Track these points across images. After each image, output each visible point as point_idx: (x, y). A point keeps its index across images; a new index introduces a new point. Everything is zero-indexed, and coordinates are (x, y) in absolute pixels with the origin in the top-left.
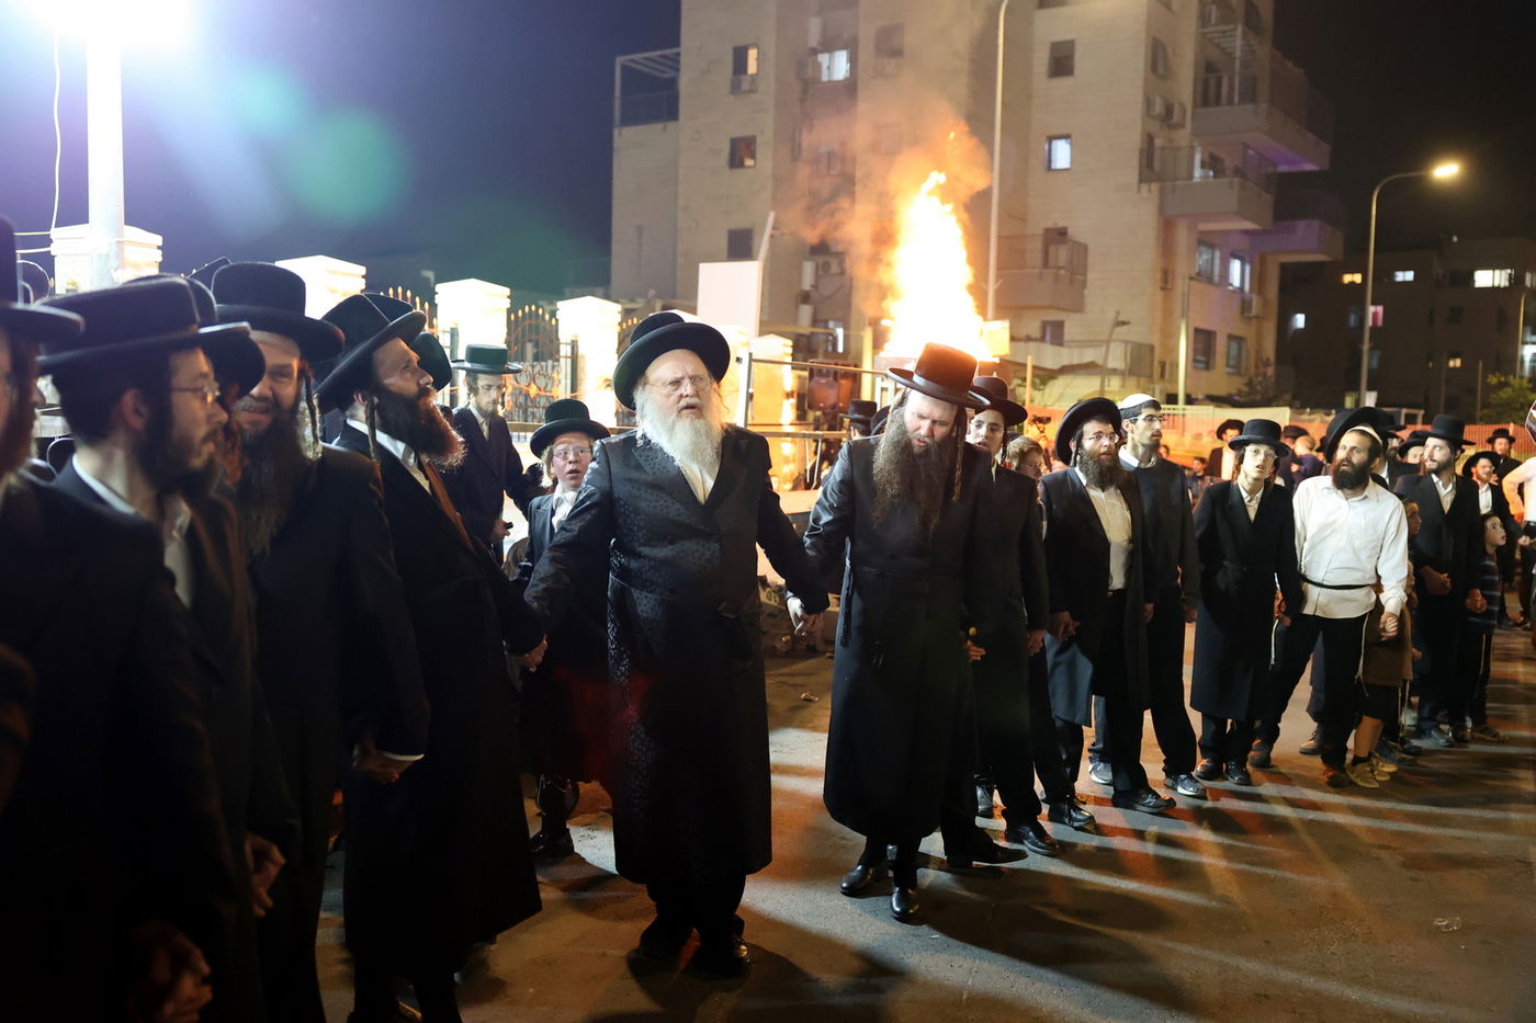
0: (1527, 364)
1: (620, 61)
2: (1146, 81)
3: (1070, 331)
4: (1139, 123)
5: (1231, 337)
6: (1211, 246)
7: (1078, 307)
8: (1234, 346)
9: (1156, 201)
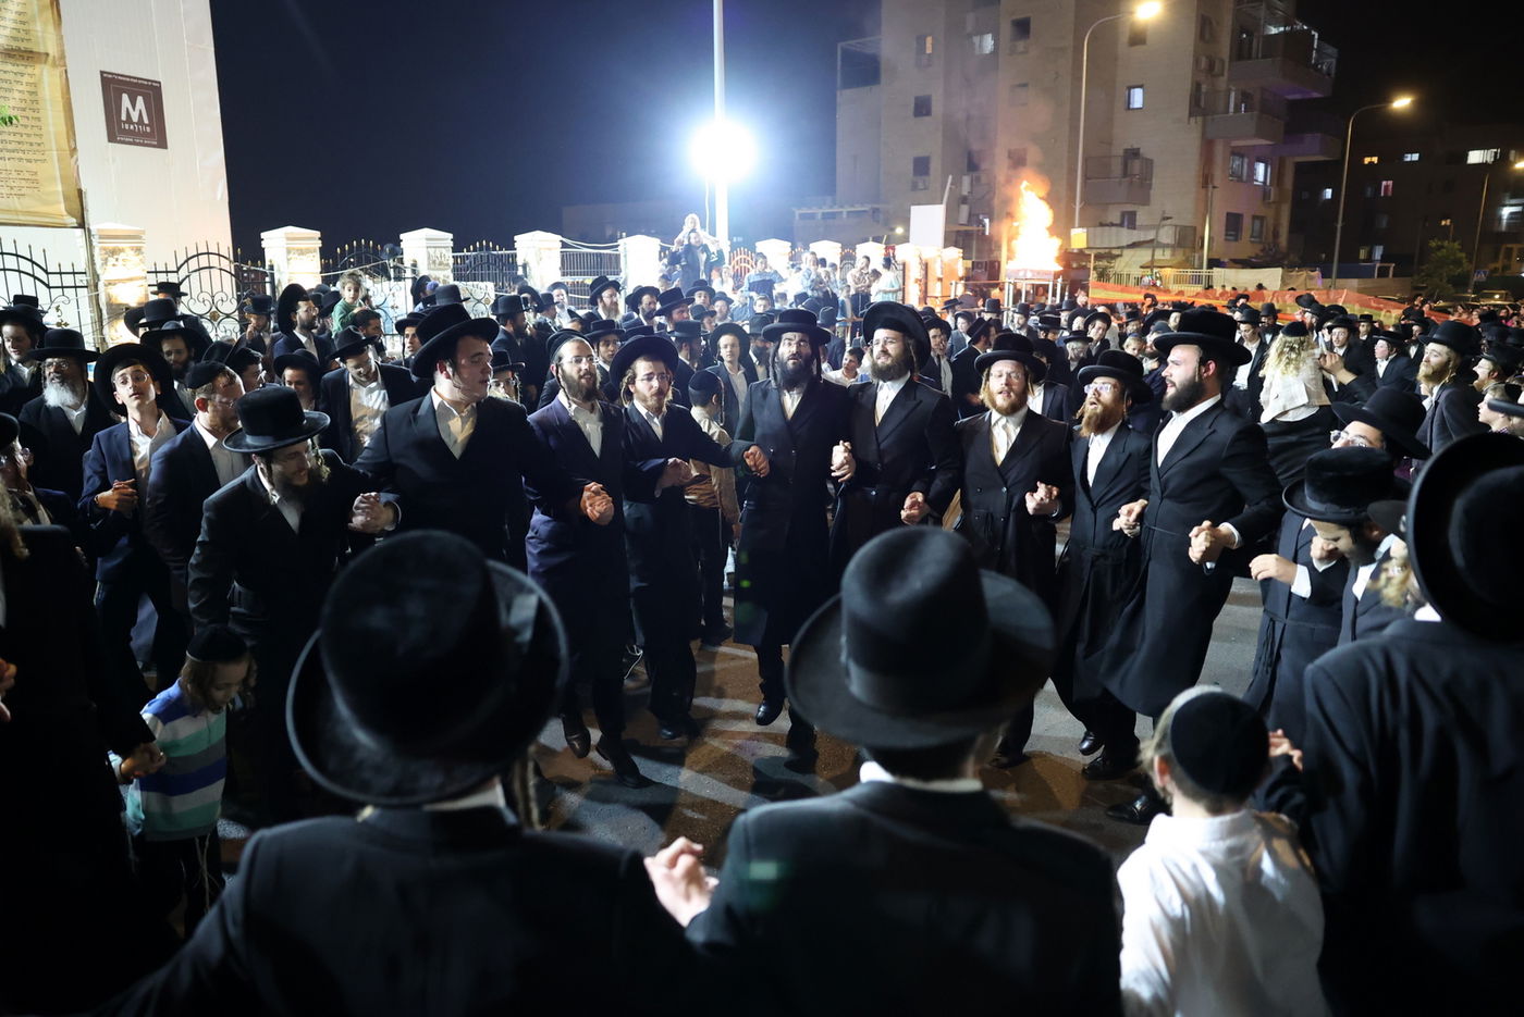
0: (1504, 222)
1: (840, 45)
2: (1195, 46)
3: (1140, 219)
4: (1190, 75)
5: (1255, 217)
6: (1242, 156)
7: (1146, 201)
8: (1257, 223)
9: (1200, 129)
